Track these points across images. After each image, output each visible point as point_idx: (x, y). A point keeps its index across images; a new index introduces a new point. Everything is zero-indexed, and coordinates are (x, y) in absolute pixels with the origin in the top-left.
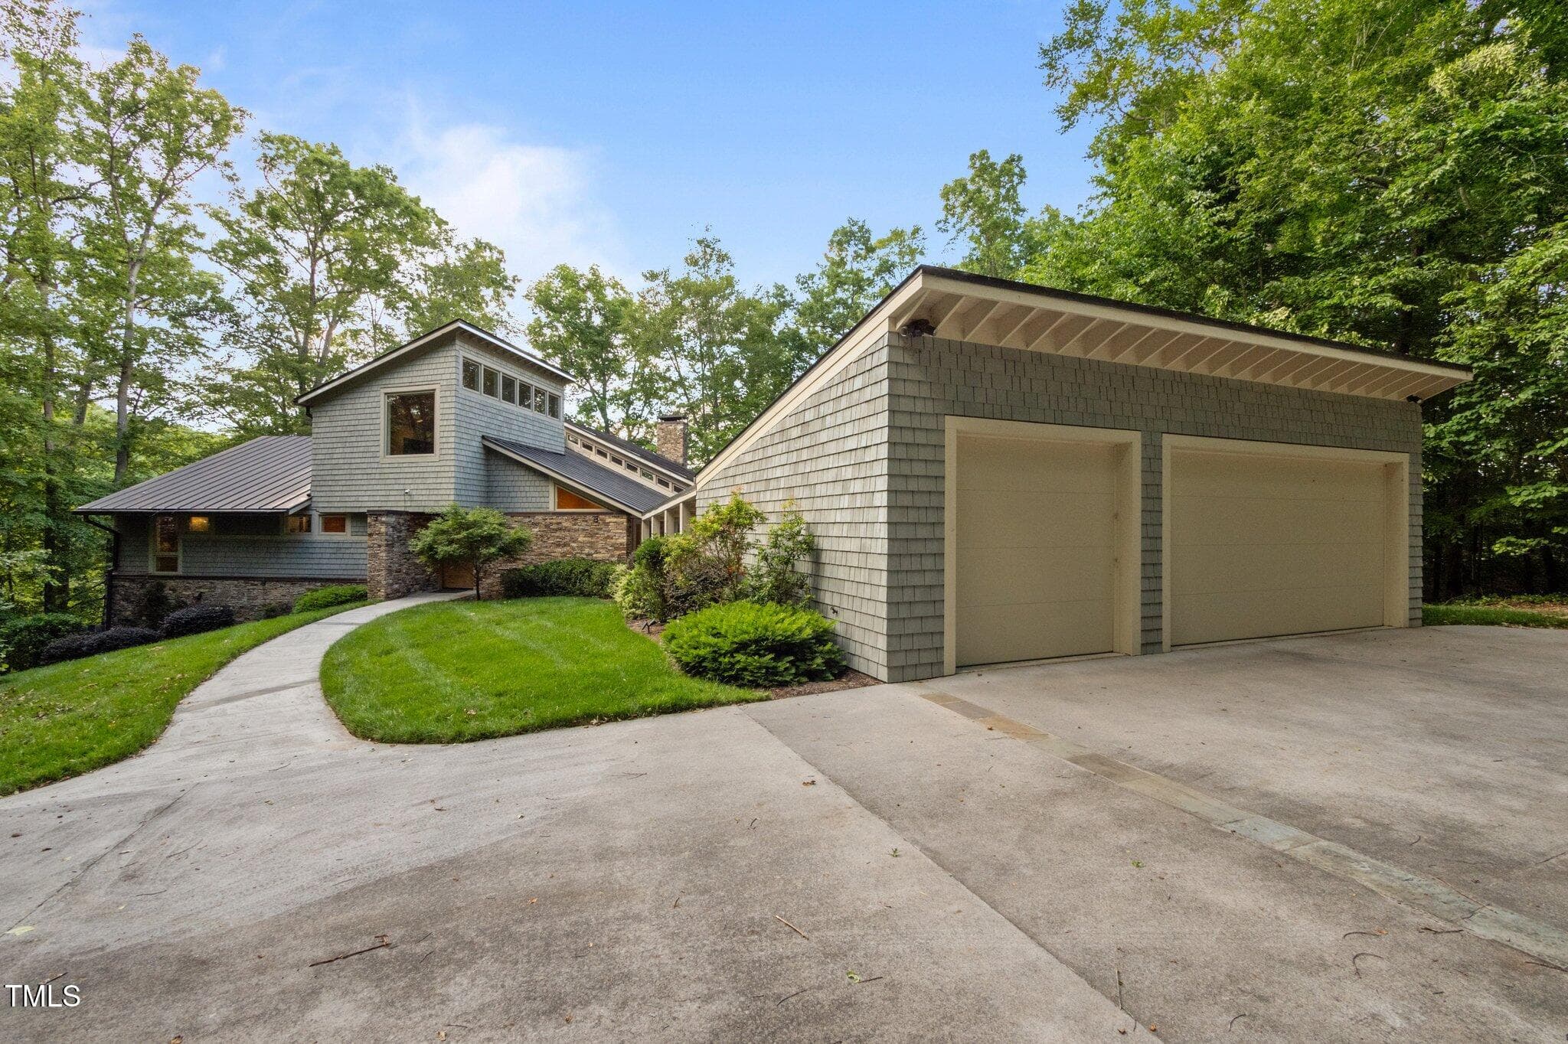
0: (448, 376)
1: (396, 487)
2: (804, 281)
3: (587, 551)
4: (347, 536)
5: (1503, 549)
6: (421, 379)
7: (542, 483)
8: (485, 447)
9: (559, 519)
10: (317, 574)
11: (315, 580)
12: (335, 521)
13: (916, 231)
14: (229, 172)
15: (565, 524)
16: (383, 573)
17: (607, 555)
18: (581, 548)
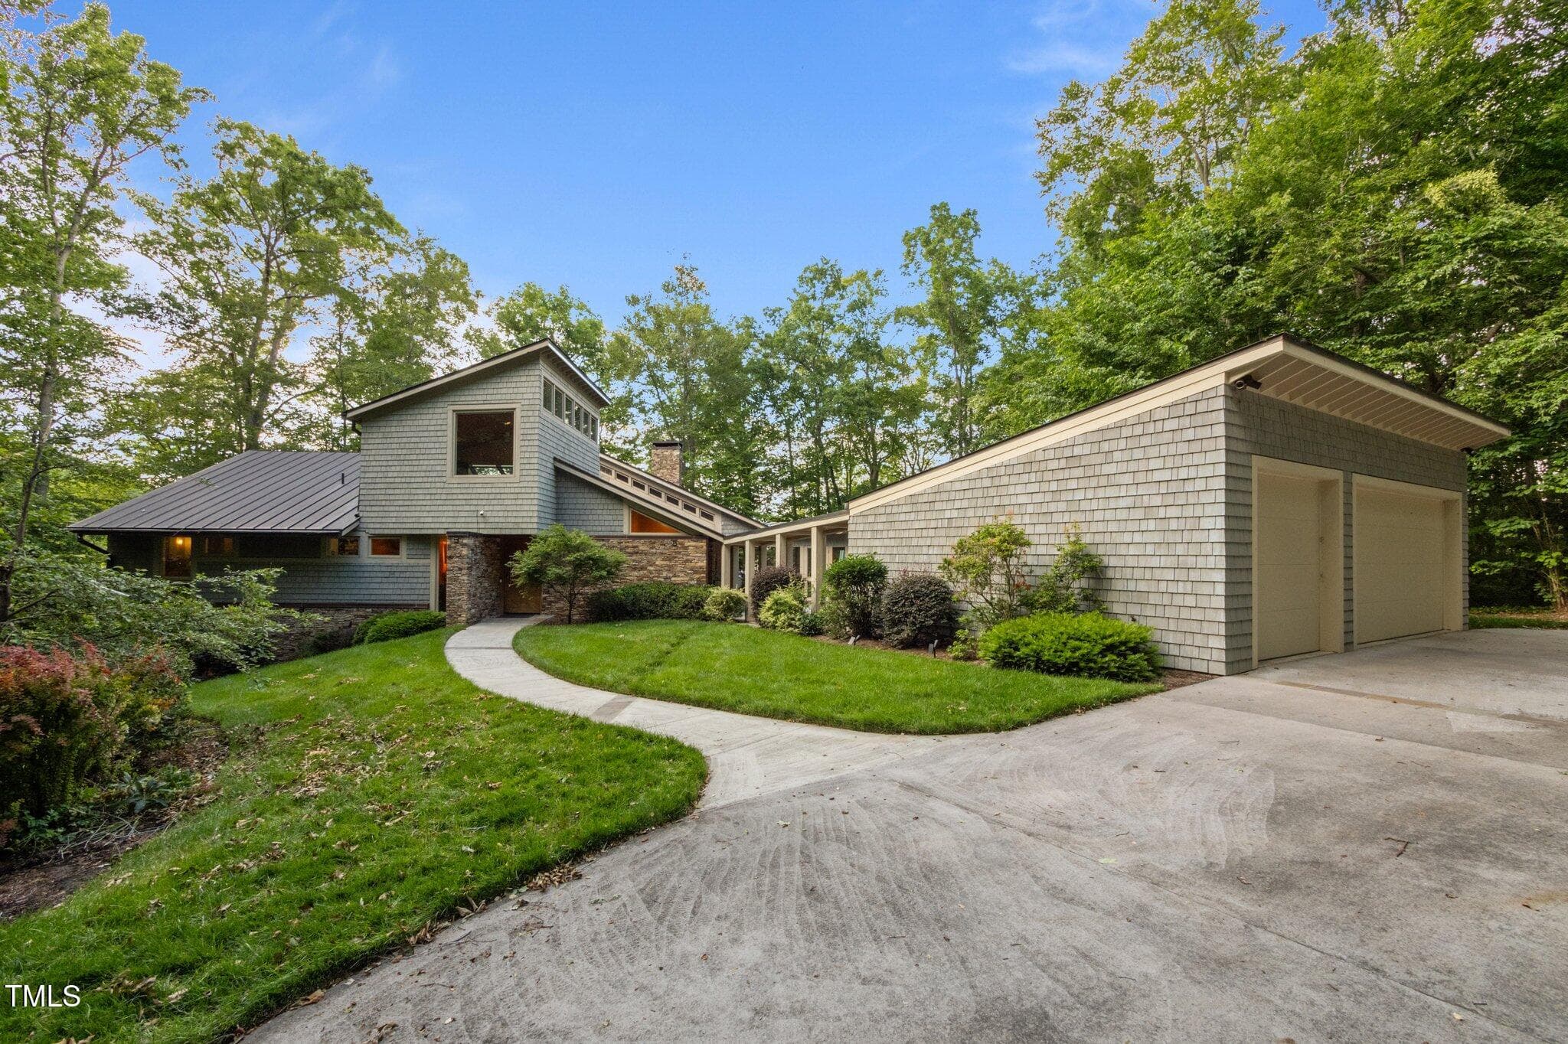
0: (530, 396)
1: (467, 508)
2: (772, 314)
3: (665, 574)
4: (403, 558)
5: (1480, 570)
6: (499, 397)
7: (617, 507)
8: (557, 470)
9: (636, 543)
10: (365, 599)
11: (367, 606)
12: (388, 544)
13: (878, 274)
14: (175, 157)
15: (641, 548)
16: (465, 597)
17: (686, 579)
18: (659, 572)
